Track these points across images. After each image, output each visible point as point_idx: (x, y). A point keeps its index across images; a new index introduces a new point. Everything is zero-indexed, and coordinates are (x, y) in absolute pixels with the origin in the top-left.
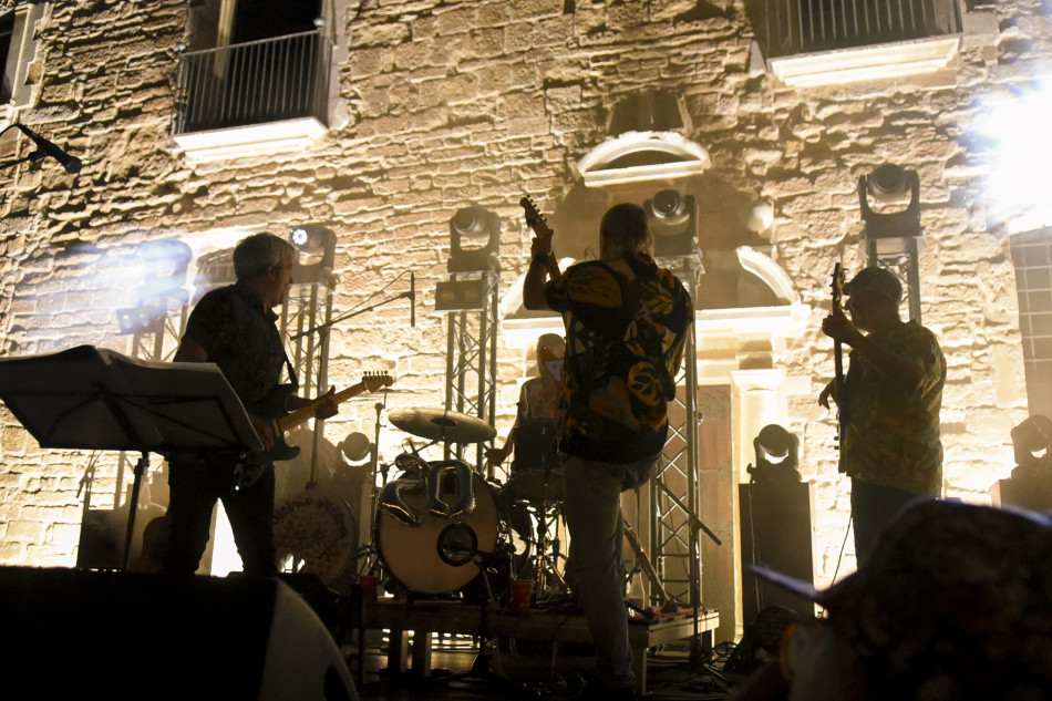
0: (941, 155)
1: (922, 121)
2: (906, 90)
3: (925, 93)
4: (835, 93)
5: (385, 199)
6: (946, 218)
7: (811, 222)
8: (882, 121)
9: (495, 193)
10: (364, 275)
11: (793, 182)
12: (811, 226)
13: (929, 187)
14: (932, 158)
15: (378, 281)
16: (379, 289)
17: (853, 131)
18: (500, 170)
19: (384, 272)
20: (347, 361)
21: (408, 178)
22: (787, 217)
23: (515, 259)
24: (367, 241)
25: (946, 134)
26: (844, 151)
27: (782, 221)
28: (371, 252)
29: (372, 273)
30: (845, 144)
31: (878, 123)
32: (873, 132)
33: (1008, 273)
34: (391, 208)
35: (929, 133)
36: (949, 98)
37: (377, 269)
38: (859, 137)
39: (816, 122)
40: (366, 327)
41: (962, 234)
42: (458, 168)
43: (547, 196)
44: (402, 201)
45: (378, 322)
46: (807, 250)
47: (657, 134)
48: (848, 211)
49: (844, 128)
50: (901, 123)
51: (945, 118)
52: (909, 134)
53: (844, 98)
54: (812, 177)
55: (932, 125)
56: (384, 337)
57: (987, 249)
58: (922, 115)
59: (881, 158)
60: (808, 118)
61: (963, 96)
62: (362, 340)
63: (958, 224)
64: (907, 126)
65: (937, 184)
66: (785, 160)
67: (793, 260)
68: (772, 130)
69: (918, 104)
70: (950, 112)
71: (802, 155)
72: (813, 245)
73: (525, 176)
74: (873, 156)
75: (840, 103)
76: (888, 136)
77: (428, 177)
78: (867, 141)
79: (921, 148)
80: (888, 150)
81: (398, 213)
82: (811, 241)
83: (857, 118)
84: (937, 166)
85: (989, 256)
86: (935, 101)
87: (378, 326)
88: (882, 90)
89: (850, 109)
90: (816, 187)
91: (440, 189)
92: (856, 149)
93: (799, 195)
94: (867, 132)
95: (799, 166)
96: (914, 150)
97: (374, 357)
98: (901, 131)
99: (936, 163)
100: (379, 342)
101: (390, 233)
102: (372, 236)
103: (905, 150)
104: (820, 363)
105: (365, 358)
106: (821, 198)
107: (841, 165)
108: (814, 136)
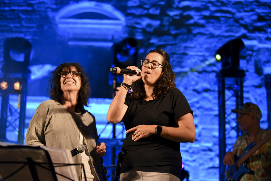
1: (228, 15)
8: (210, 13)
9: (5, 23)
11: (165, 38)
17: (196, 16)
18: (8, 11)
25: (239, 23)
26: (191, 25)
30: (192, 21)
31: (207, 13)
32: (205, 17)
33: (263, 93)
35: (231, 21)
36: (240, 6)
38: (198, 19)
39: (178, 8)
43: (35, 29)
47: (99, 4)
49: (192, 13)
50: (218, 15)
51: (238, 15)
54: (175, 36)
55: (232, 18)
57: (255, 81)
59: (209, 31)
60: (175, 6)
64: (223, 17)
66: (162, 26)
68: (157, 9)
71: (171, 24)
73: (23, 16)
74: (205, 30)
76: (212, 21)
78: (202, 22)
79: (227, 28)
80: (212, 27)
83: (198, 9)
85: (255, 84)
86: (234, 6)
89: (195, 4)
90: (177, 41)
92: (196, 25)
93: (168, 44)
94: (202, 17)
95: (169, 30)
96: (224, 28)
98: (218, 19)
103: (220, 28)
106: (179, 47)
107: (189, 32)
108: (176, 15)
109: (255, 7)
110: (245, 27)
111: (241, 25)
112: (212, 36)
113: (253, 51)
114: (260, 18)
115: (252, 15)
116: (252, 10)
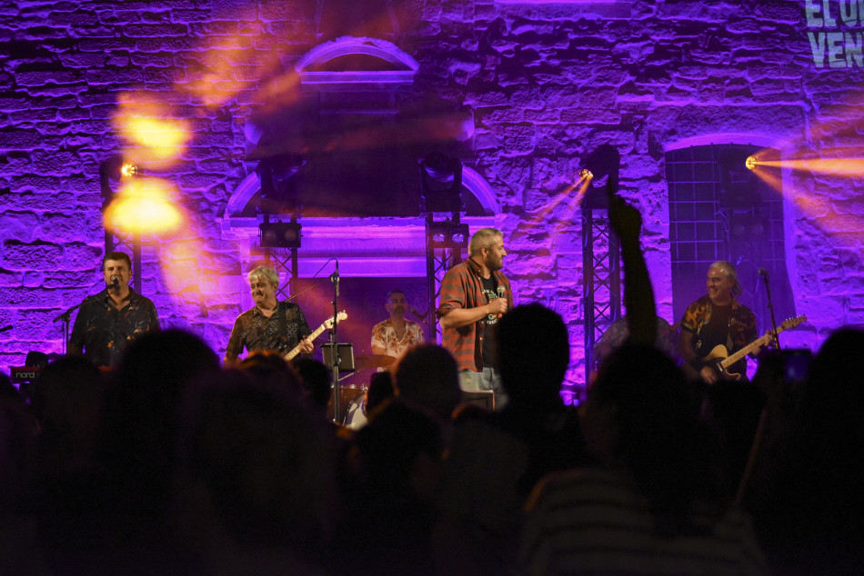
0: (616, 83)
1: (601, 49)
2: (590, 16)
3: (605, 22)
4: (529, 13)
5: (77, 74)
6: (617, 140)
7: (506, 134)
8: (568, 44)
10: (58, 155)
11: (490, 95)
12: (506, 138)
13: (605, 111)
14: (609, 84)
15: (75, 163)
16: (77, 172)
17: (544, 52)
18: (204, 53)
19: (82, 154)
20: (47, 248)
21: (102, 52)
22: (486, 128)
23: (227, 149)
24: (59, 118)
25: (620, 63)
26: (536, 69)
27: (482, 131)
28: (64, 131)
29: (69, 154)
30: (537, 63)
31: (565, 47)
32: (561, 54)
33: (663, 191)
34: (85, 84)
35: (607, 60)
36: (624, 30)
37: (74, 150)
38: (548, 58)
39: (511, 38)
40: (67, 212)
41: (629, 154)
42: (158, 47)
44: (97, 77)
45: (79, 207)
46: (502, 159)
47: (371, 40)
48: (538, 125)
49: (537, 47)
50: (584, 48)
51: (620, 47)
52: (591, 60)
53: (536, 19)
54: (508, 92)
55: (609, 53)
56: (88, 222)
57: (648, 169)
58: (602, 42)
59: (567, 80)
60: (506, 35)
61: (636, 29)
62: (63, 226)
63: (626, 145)
64: (590, 52)
65: (611, 108)
66: (483, 72)
67: (491, 168)
68: (473, 43)
69: (598, 33)
70: (625, 42)
71: (498, 71)
72: (507, 155)
73: (233, 63)
74: (561, 77)
75: (533, 23)
76: (573, 60)
77: (125, 53)
78: (555, 62)
79: (599, 74)
80: (573, 73)
81: (93, 90)
82: (506, 152)
83: (548, 40)
84: (612, 92)
85: (650, 175)
86: (612, 31)
87: (79, 211)
88: (569, 15)
89: (542, 30)
90: (512, 102)
91: (140, 68)
92: (545, 68)
93: (497, 108)
94: (555, 53)
95: (497, 79)
96: (594, 75)
97: (79, 244)
98: (584, 56)
99: (612, 88)
100: (82, 228)
101: (86, 112)
102: (65, 113)
103: (587, 75)
104: (511, 262)
105: (67, 245)
106: (515, 113)
107: (533, 83)
108: (509, 52)
109: (651, 31)
110: (633, 69)
111: (626, 67)
112: (573, 89)
113: (646, 113)
114: (660, 51)
115: (643, 47)
116: (646, 37)
